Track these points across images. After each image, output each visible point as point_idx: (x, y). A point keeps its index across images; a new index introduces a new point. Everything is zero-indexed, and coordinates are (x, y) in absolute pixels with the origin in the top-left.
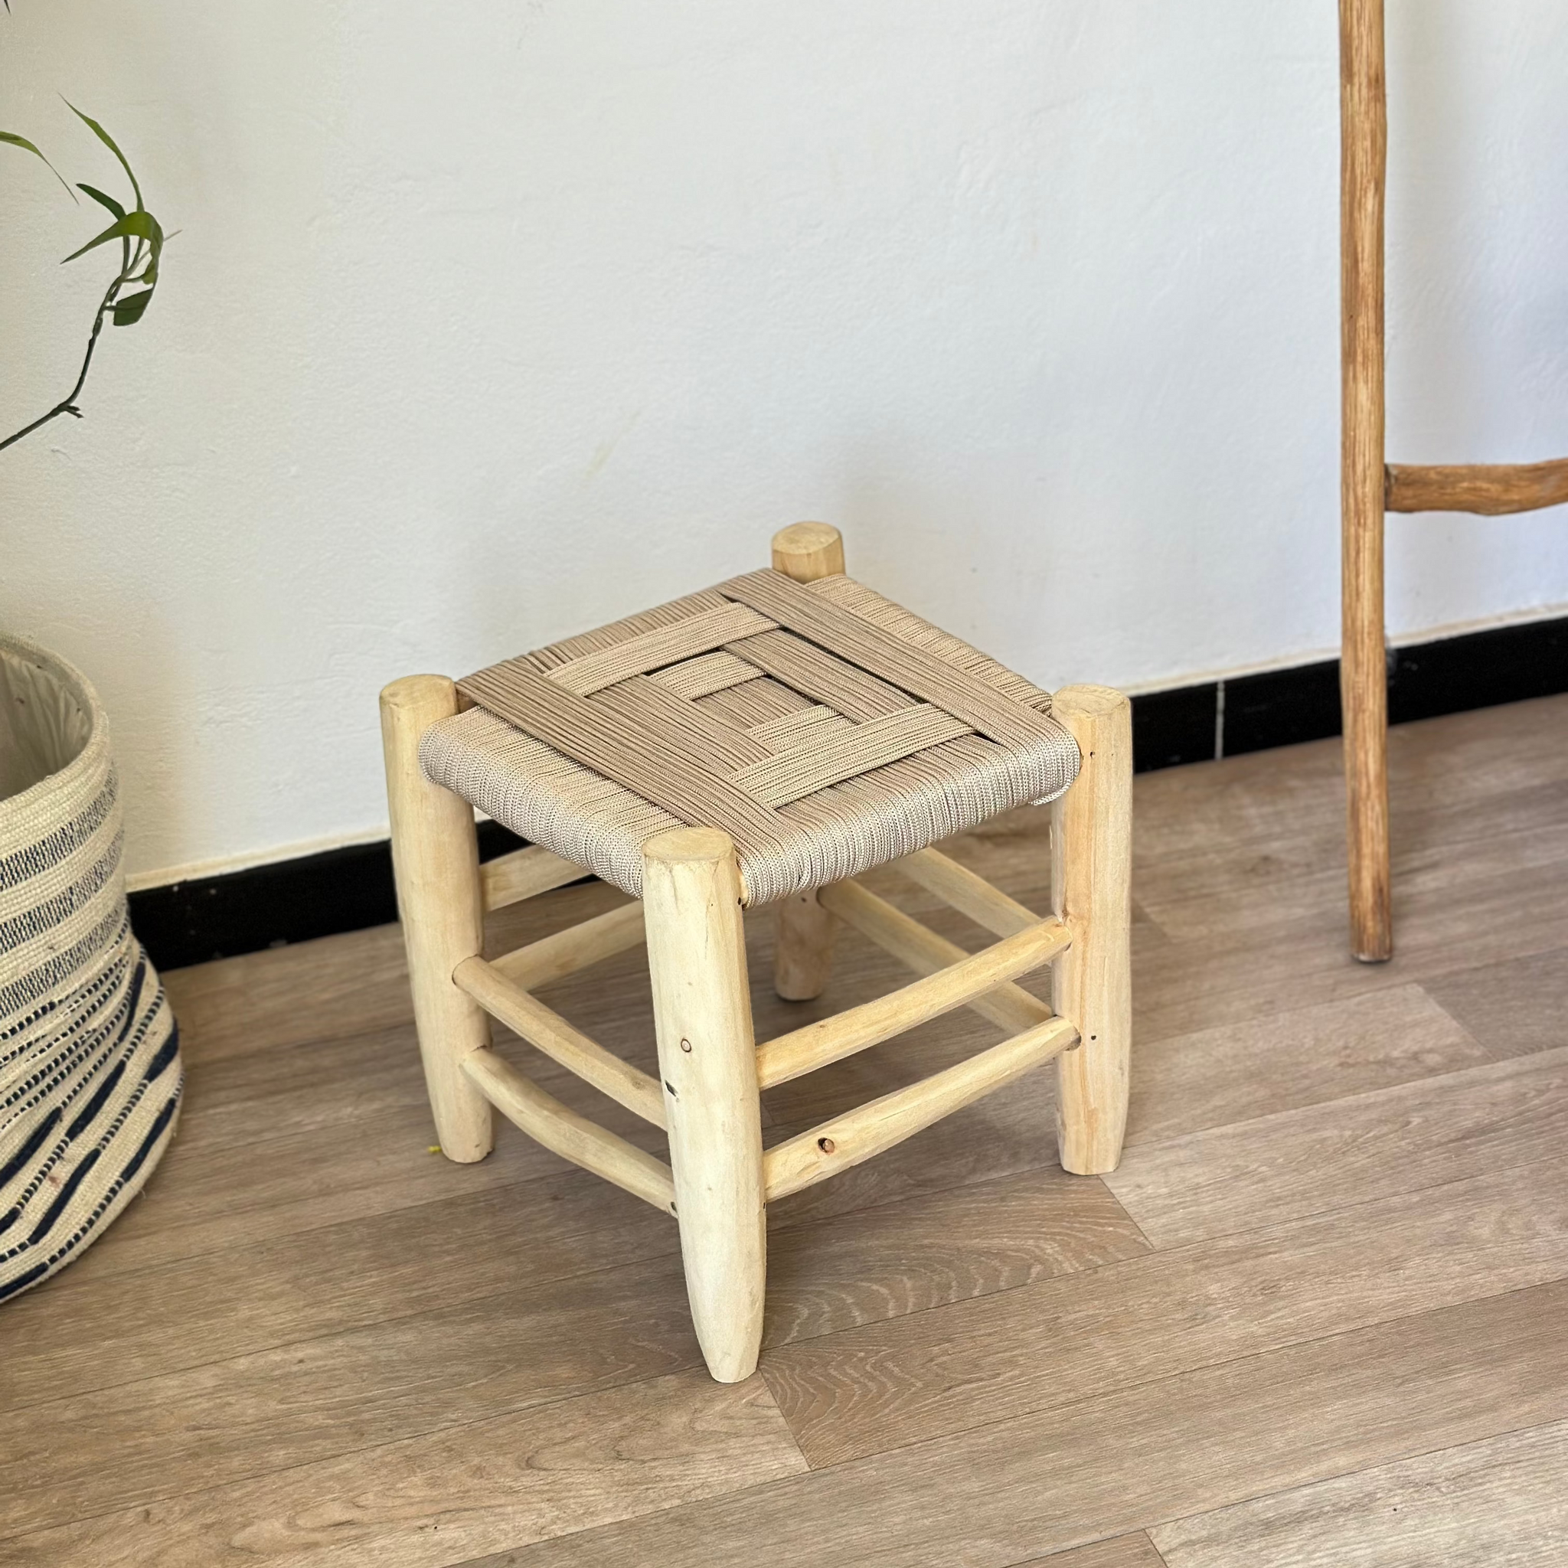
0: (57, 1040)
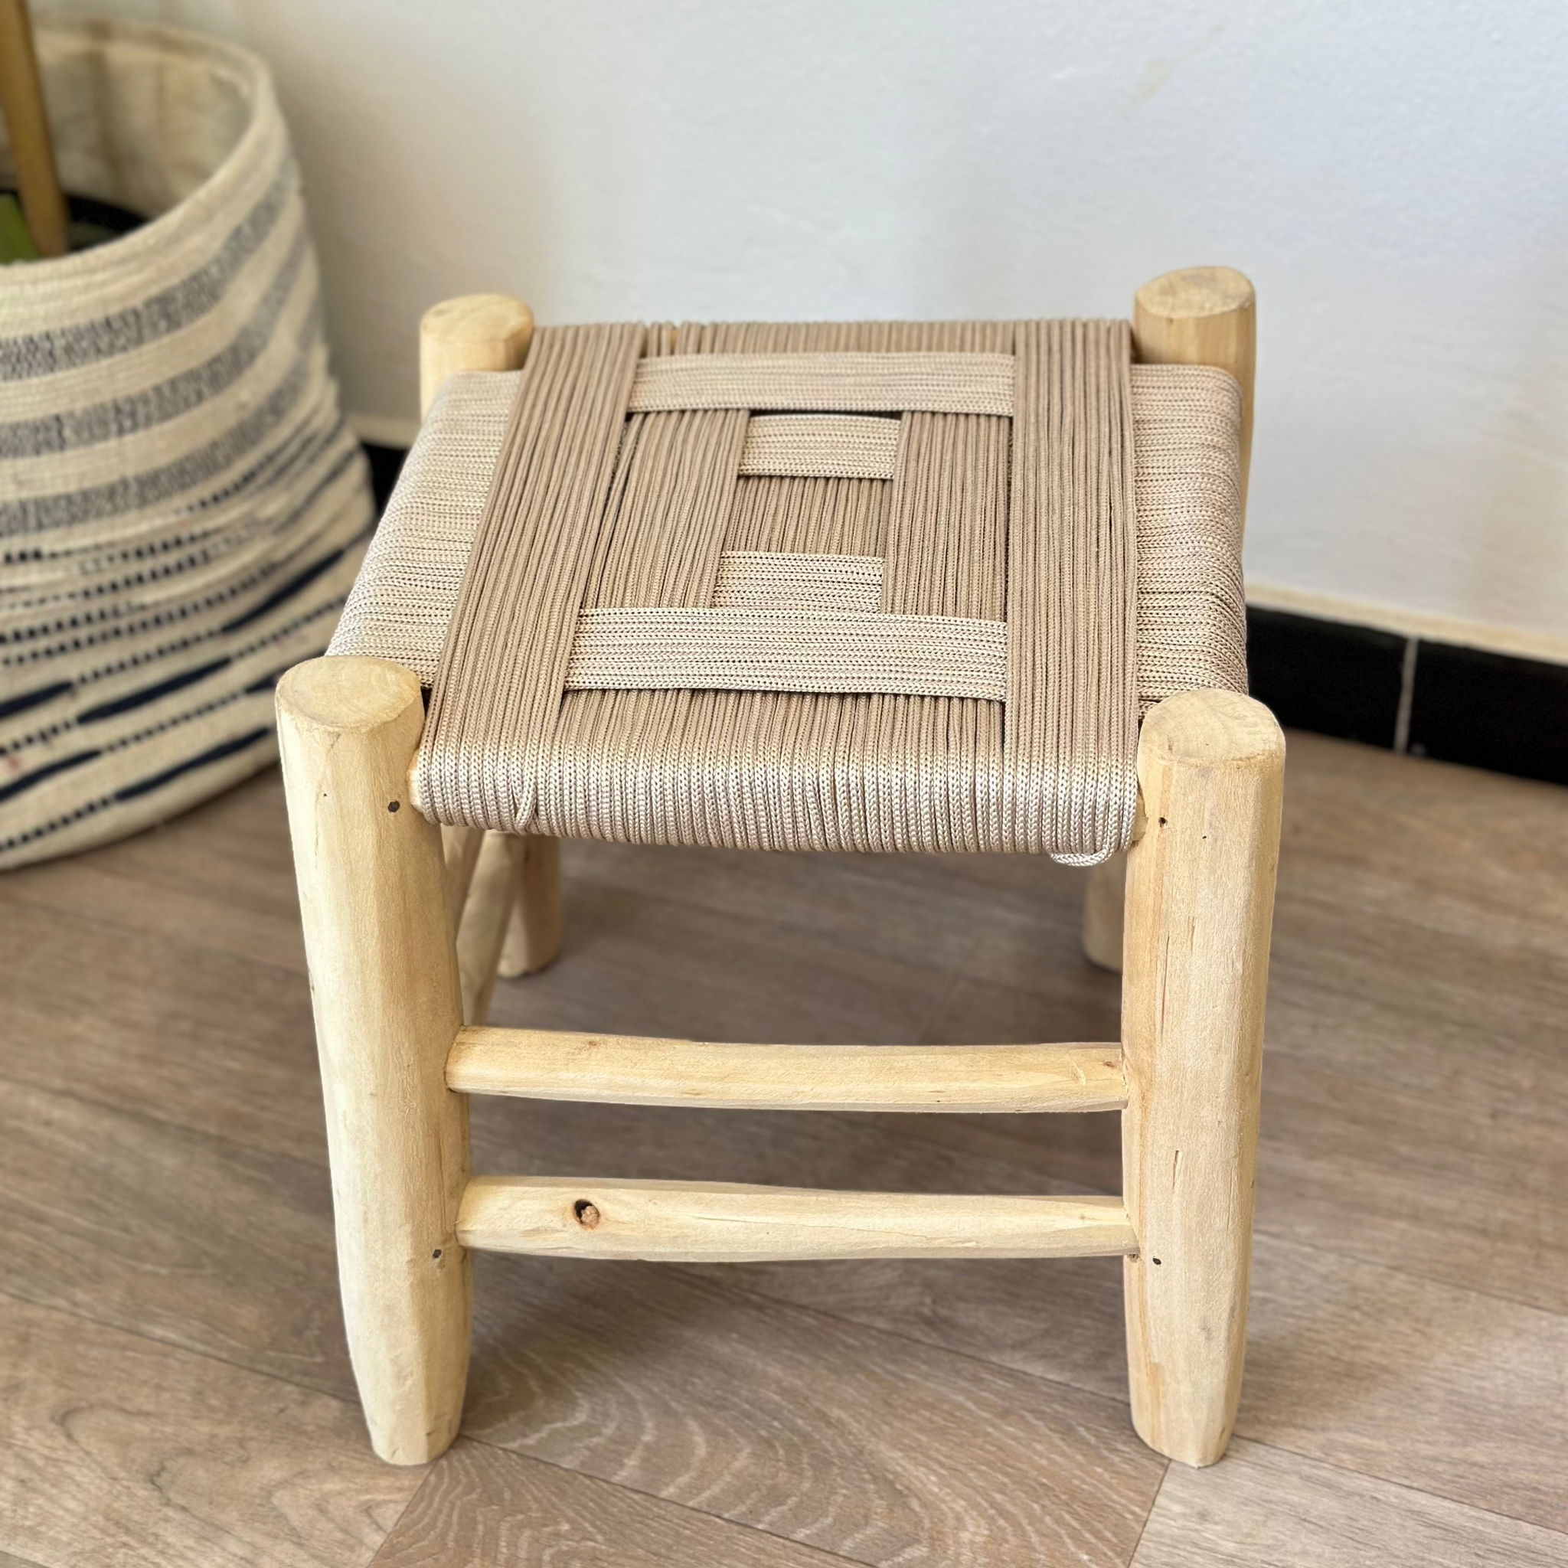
0: (56, 598)
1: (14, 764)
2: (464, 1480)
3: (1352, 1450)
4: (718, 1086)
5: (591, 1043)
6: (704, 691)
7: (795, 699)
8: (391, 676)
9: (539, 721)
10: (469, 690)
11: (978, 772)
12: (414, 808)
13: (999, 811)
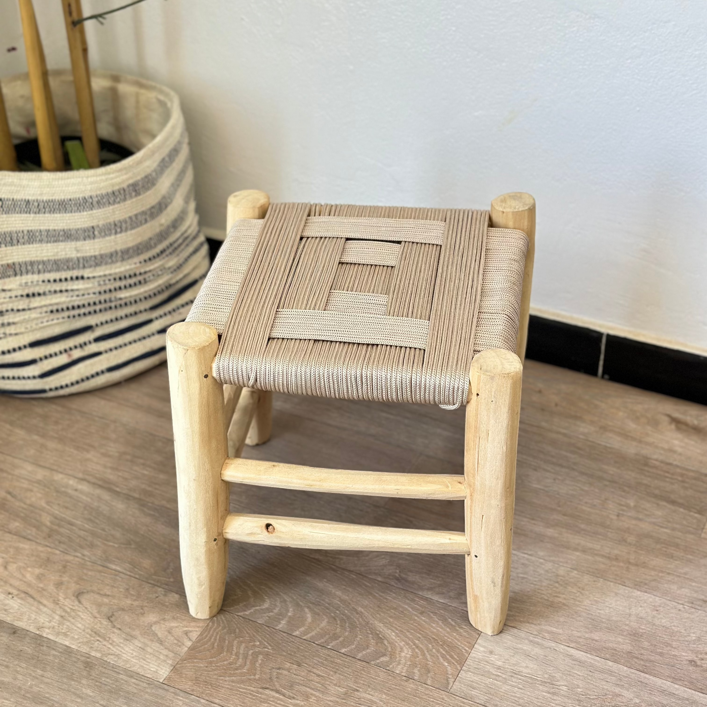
1: (70, 356)
2: (222, 625)
3: (549, 632)
4: (318, 483)
5: (274, 466)
6: (319, 340)
7: (351, 345)
8: (207, 330)
9: (259, 349)
10: (235, 336)
11: (413, 374)
12: (213, 377)
13: (420, 388)
